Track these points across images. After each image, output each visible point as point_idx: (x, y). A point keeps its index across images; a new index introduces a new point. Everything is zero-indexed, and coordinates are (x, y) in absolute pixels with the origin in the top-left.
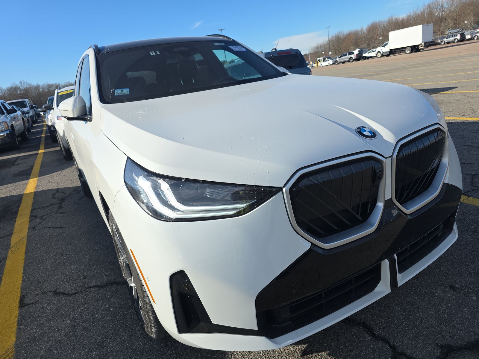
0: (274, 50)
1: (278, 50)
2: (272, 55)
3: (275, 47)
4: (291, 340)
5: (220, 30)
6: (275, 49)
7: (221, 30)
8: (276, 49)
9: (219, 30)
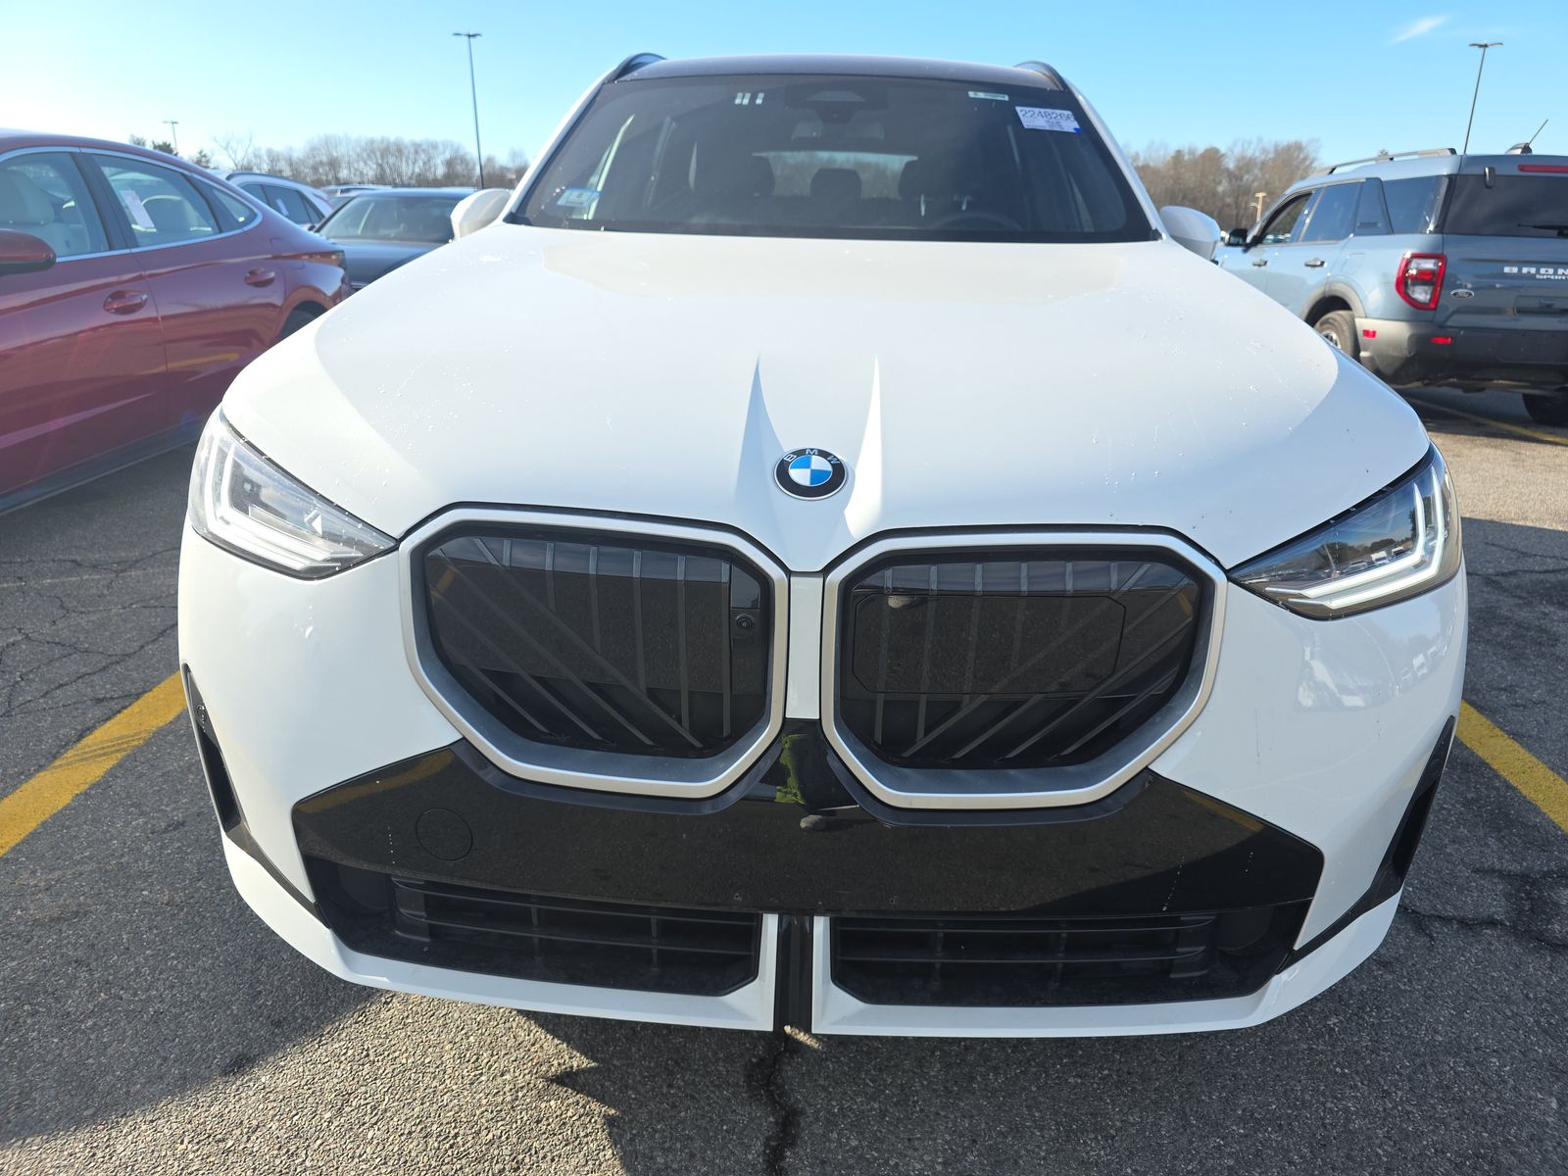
0: (1518, 152)
1: (1536, 151)
2: (1491, 170)
3: (1524, 141)
4: (385, 979)
5: (1481, 46)
6: (1526, 149)
7: (1486, 46)
8: (1530, 146)
9: (1474, 45)
